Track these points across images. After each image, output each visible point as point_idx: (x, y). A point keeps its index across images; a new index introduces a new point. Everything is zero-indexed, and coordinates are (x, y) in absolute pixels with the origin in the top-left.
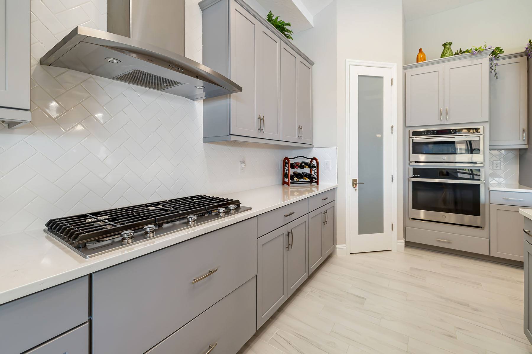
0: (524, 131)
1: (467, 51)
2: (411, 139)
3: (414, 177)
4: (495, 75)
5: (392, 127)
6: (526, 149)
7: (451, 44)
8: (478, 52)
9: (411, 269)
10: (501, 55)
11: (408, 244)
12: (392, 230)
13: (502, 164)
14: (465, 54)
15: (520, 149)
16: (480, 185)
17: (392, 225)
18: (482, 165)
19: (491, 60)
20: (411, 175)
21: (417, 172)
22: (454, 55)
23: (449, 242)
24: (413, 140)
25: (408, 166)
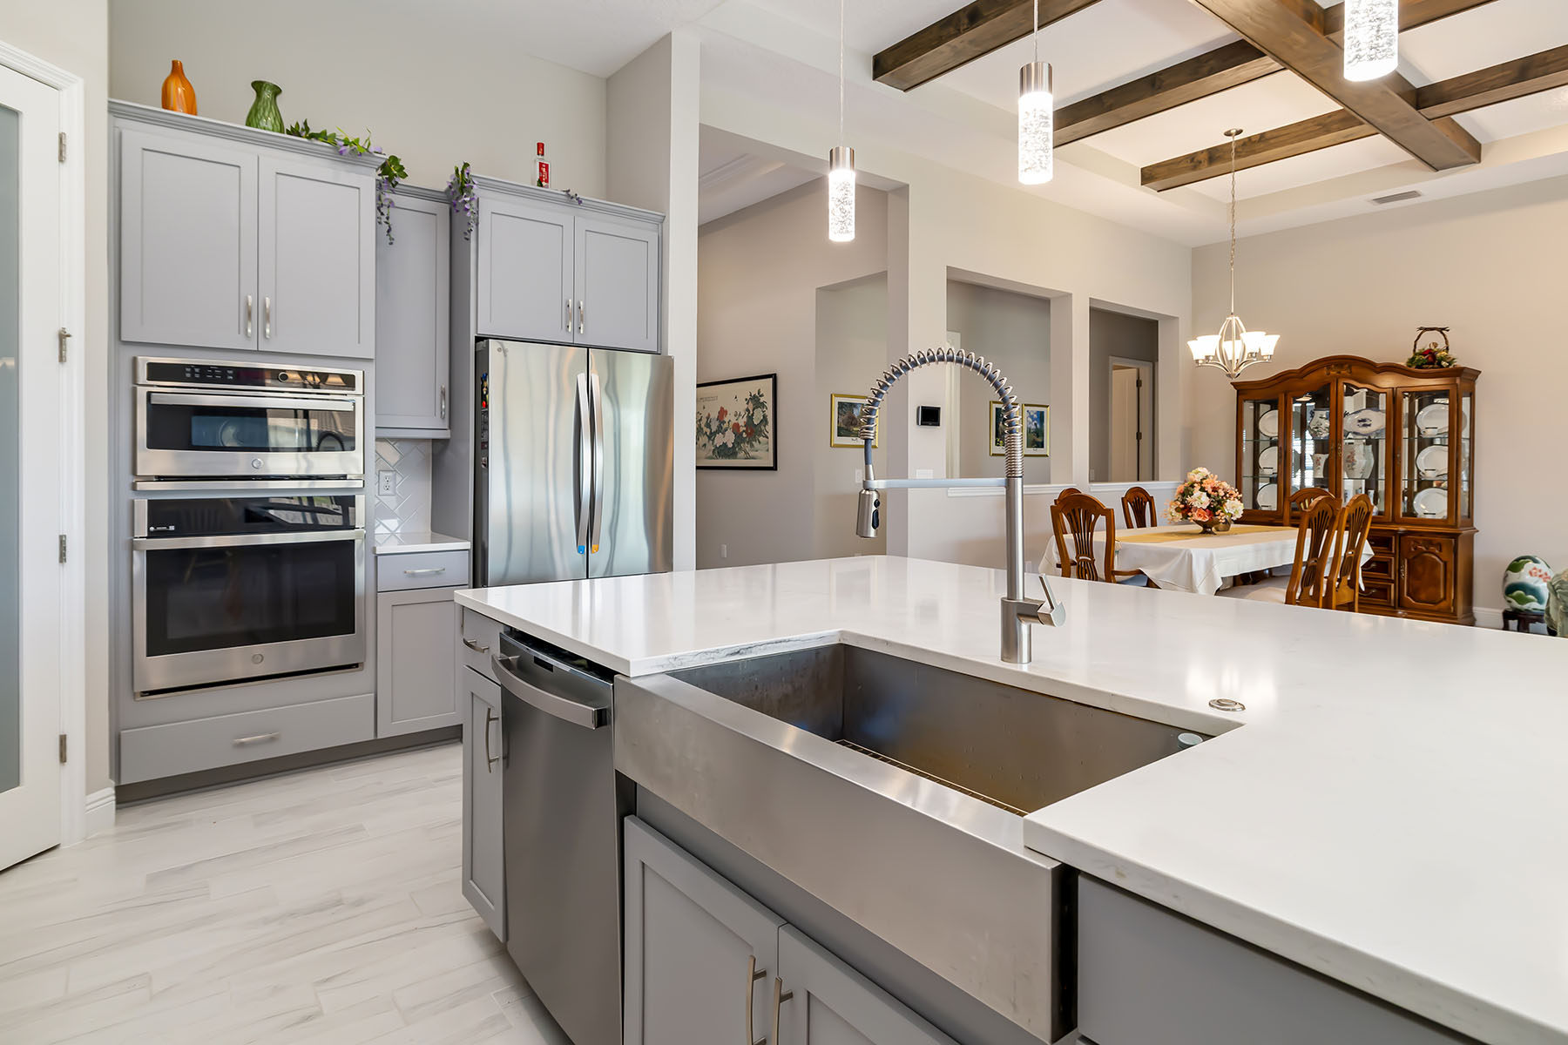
0: (443, 393)
1: (322, 136)
2: (142, 393)
3: (151, 535)
4: (389, 231)
5: (63, 337)
6: (445, 442)
7: (277, 91)
8: (349, 152)
9: (153, 879)
10: (401, 181)
11: (129, 796)
12: (63, 759)
13: (399, 478)
14: (319, 143)
15: (434, 440)
16: (353, 541)
17: (63, 739)
18: (359, 484)
19: (379, 186)
20: (142, 527)
21: (165, 515)
22: (288, 133)
23: (273, 739)
24: (149, 394)
25: (127, 494)
